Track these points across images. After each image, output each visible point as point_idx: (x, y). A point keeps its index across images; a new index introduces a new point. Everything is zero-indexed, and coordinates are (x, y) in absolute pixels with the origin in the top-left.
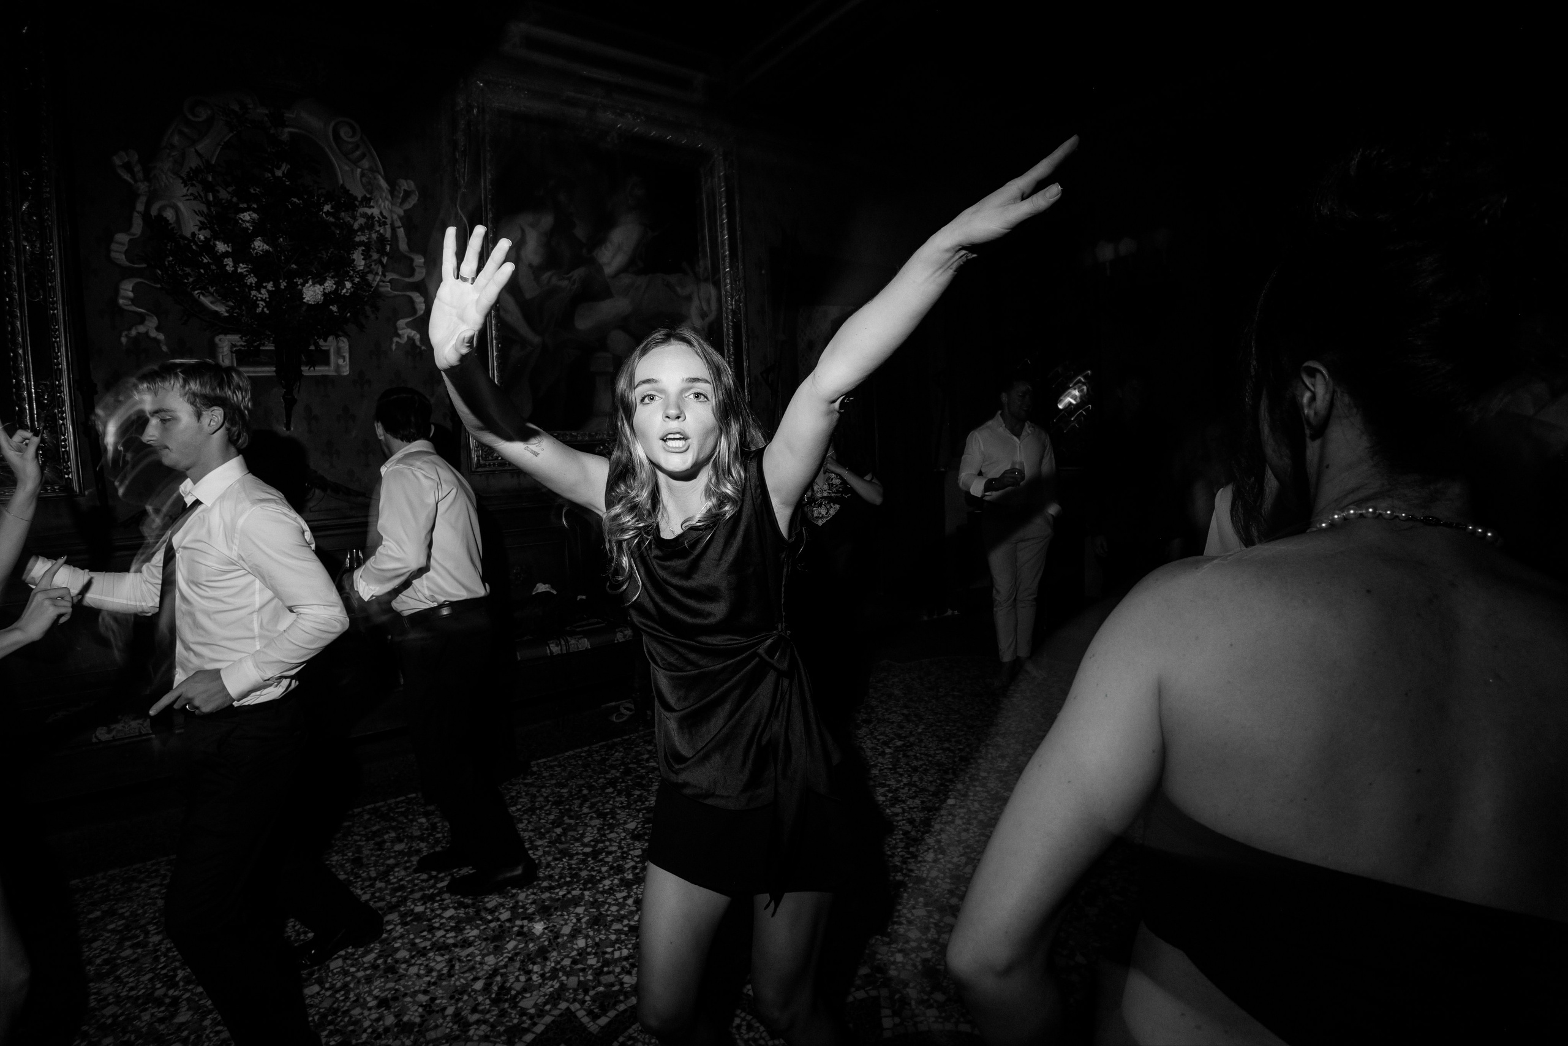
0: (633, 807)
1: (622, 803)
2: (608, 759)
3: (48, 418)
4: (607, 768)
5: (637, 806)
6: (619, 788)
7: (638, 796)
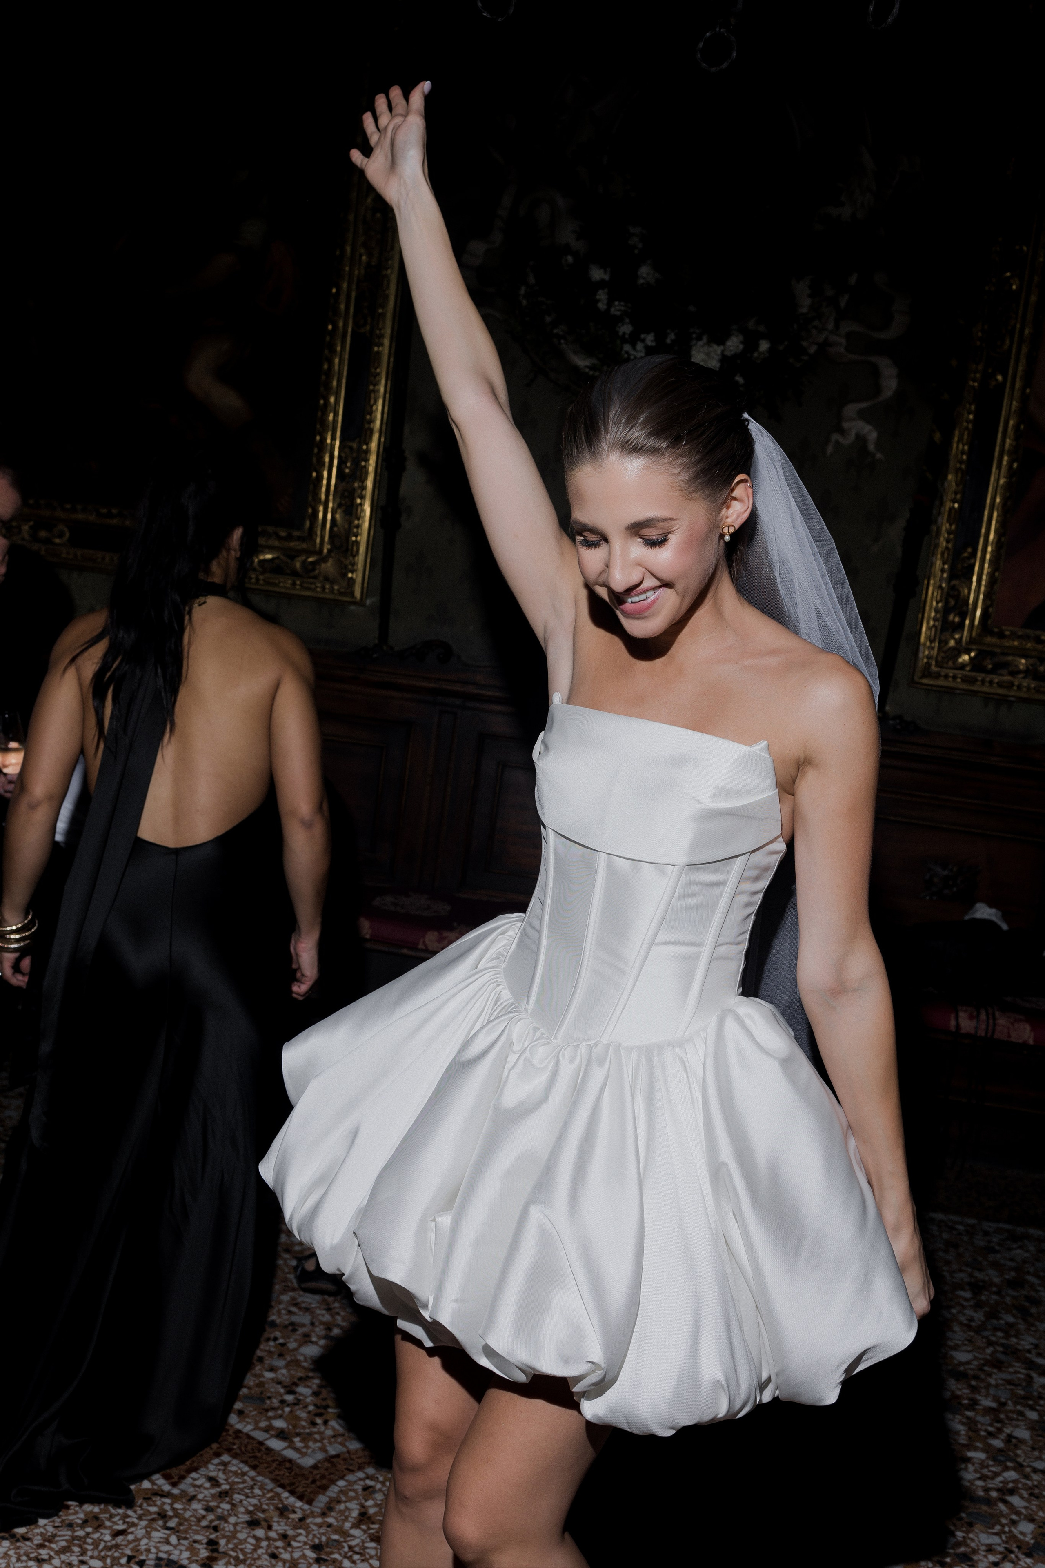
0: (985, 1333)
1: (971, 1319)
2: (997, 1252)
3: (346, 494)
4: (985, 1263)
5: (994, 1336)
6: (983, 1298)
7: (1007, 1323)
